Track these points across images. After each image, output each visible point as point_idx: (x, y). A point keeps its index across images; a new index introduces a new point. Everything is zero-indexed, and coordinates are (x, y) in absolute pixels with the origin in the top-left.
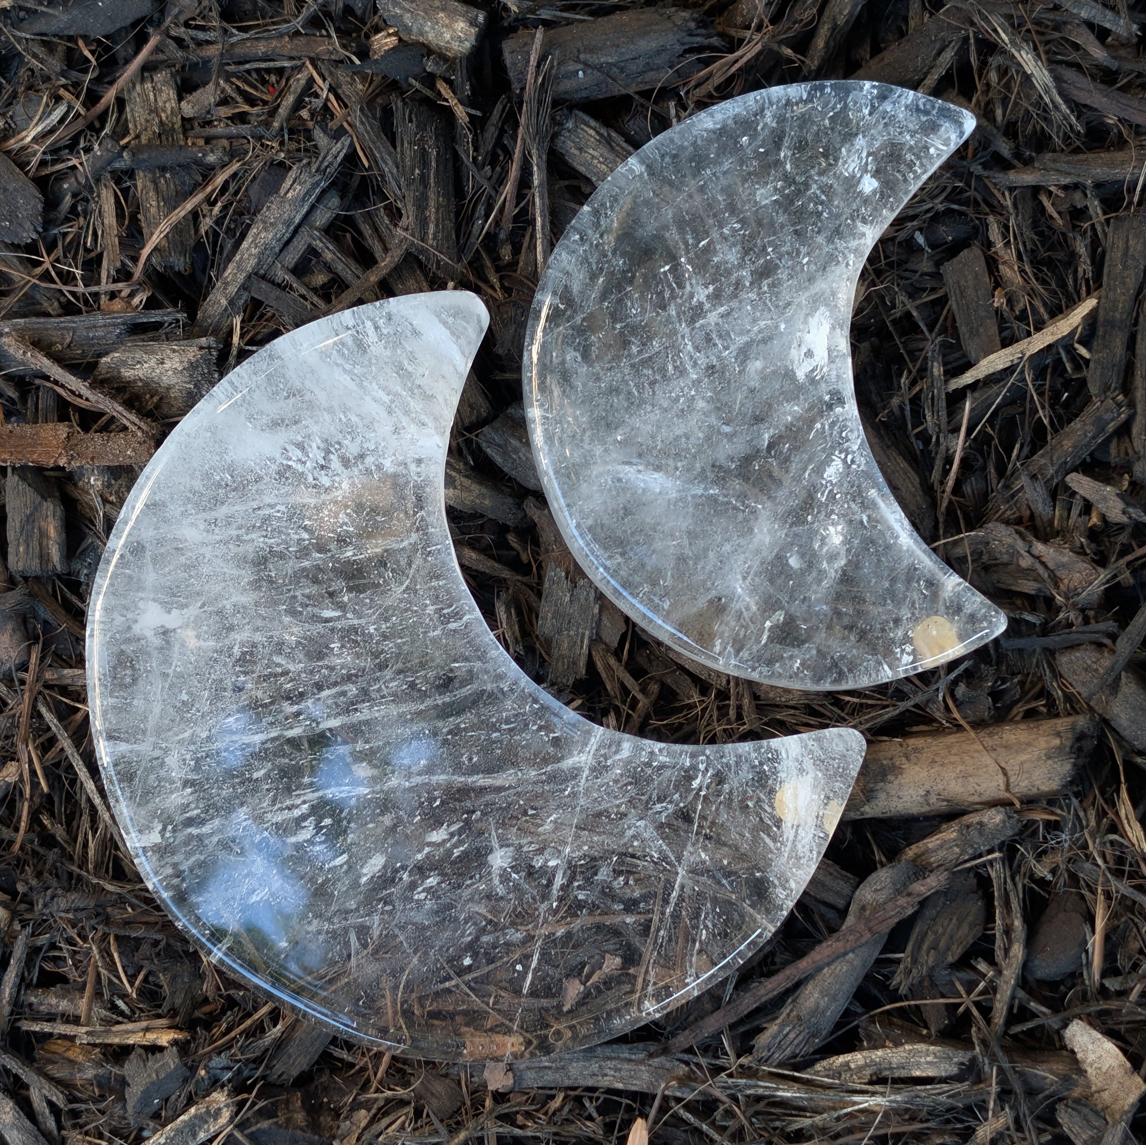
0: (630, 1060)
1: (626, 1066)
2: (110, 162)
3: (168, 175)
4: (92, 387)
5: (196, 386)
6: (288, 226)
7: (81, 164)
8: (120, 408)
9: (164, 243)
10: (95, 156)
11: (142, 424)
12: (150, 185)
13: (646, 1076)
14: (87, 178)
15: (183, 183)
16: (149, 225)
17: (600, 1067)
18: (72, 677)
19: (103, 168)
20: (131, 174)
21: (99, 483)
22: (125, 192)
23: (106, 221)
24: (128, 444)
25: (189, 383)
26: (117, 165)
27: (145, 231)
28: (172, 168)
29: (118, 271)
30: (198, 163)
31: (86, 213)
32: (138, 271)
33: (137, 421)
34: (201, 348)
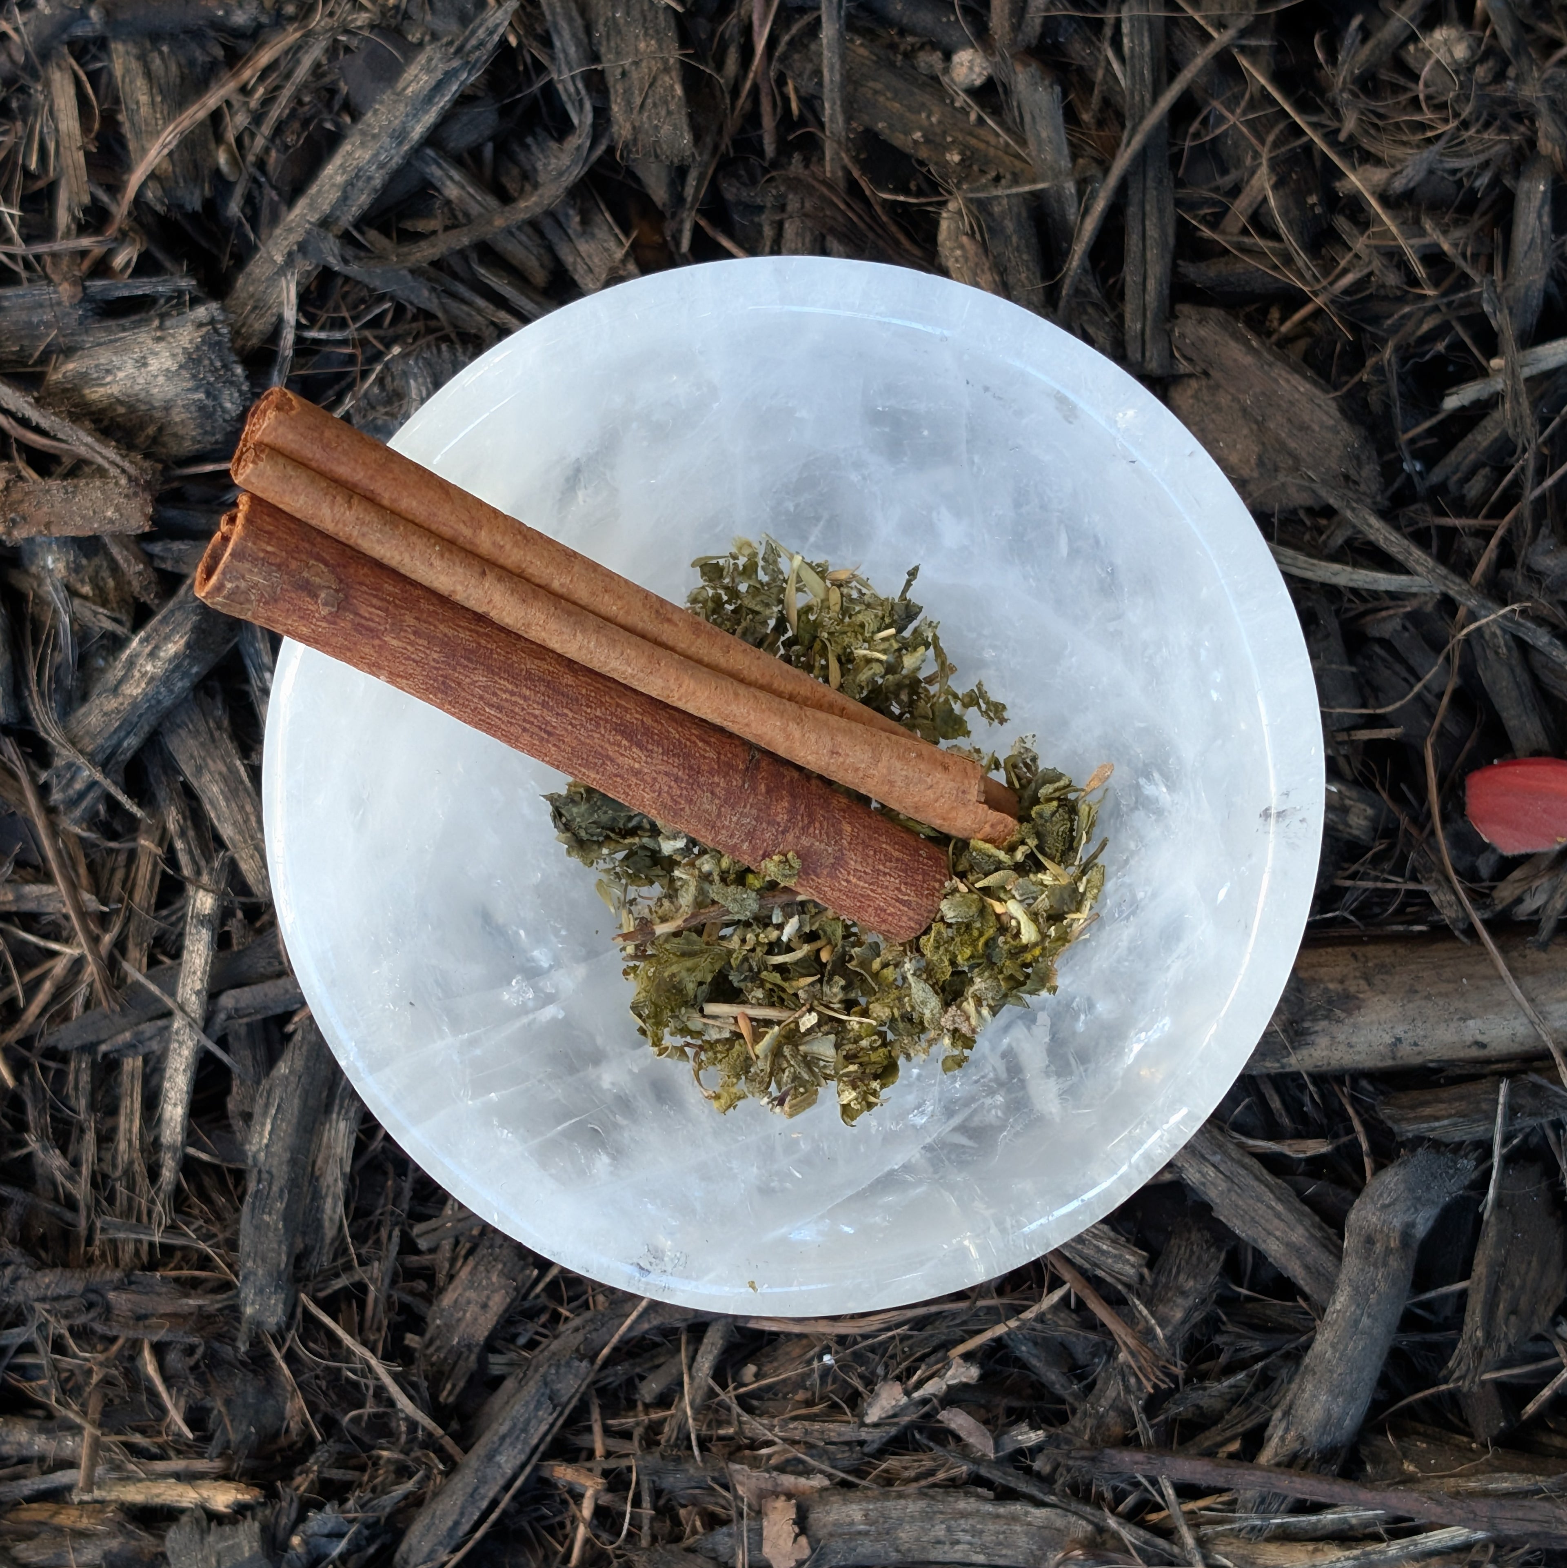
0: (998, 1516)
1: (991, 1527)
2: (65, 26)
3: (165, 49)
4: (39, 403)
5: (208, 394)
6: (400, 144)
7: (17, 30)
8: (89, 440)
9: (167, 166)
10: (40, 16)
11: (126, 465)
12: (135, 65)
13: (1023, 1542)
14: (27, 54)
15: (192, 63)
16: (138, 134)
17: (949, 1529)
18: (38, 899)
19: (54, 36)
20: (102, 44)
21: (61, 566)
22: (93, 77)
23: (63, 127)
24: (107, 499)
25: (196, 389)
26: (79, 31)
27: (132, 145)
28: (173, 37)
29: (86, 210)
30: (219, 26)
31: (26, 111)
32: (121, 210)
33: (118, 459)
34: (200, 325)
